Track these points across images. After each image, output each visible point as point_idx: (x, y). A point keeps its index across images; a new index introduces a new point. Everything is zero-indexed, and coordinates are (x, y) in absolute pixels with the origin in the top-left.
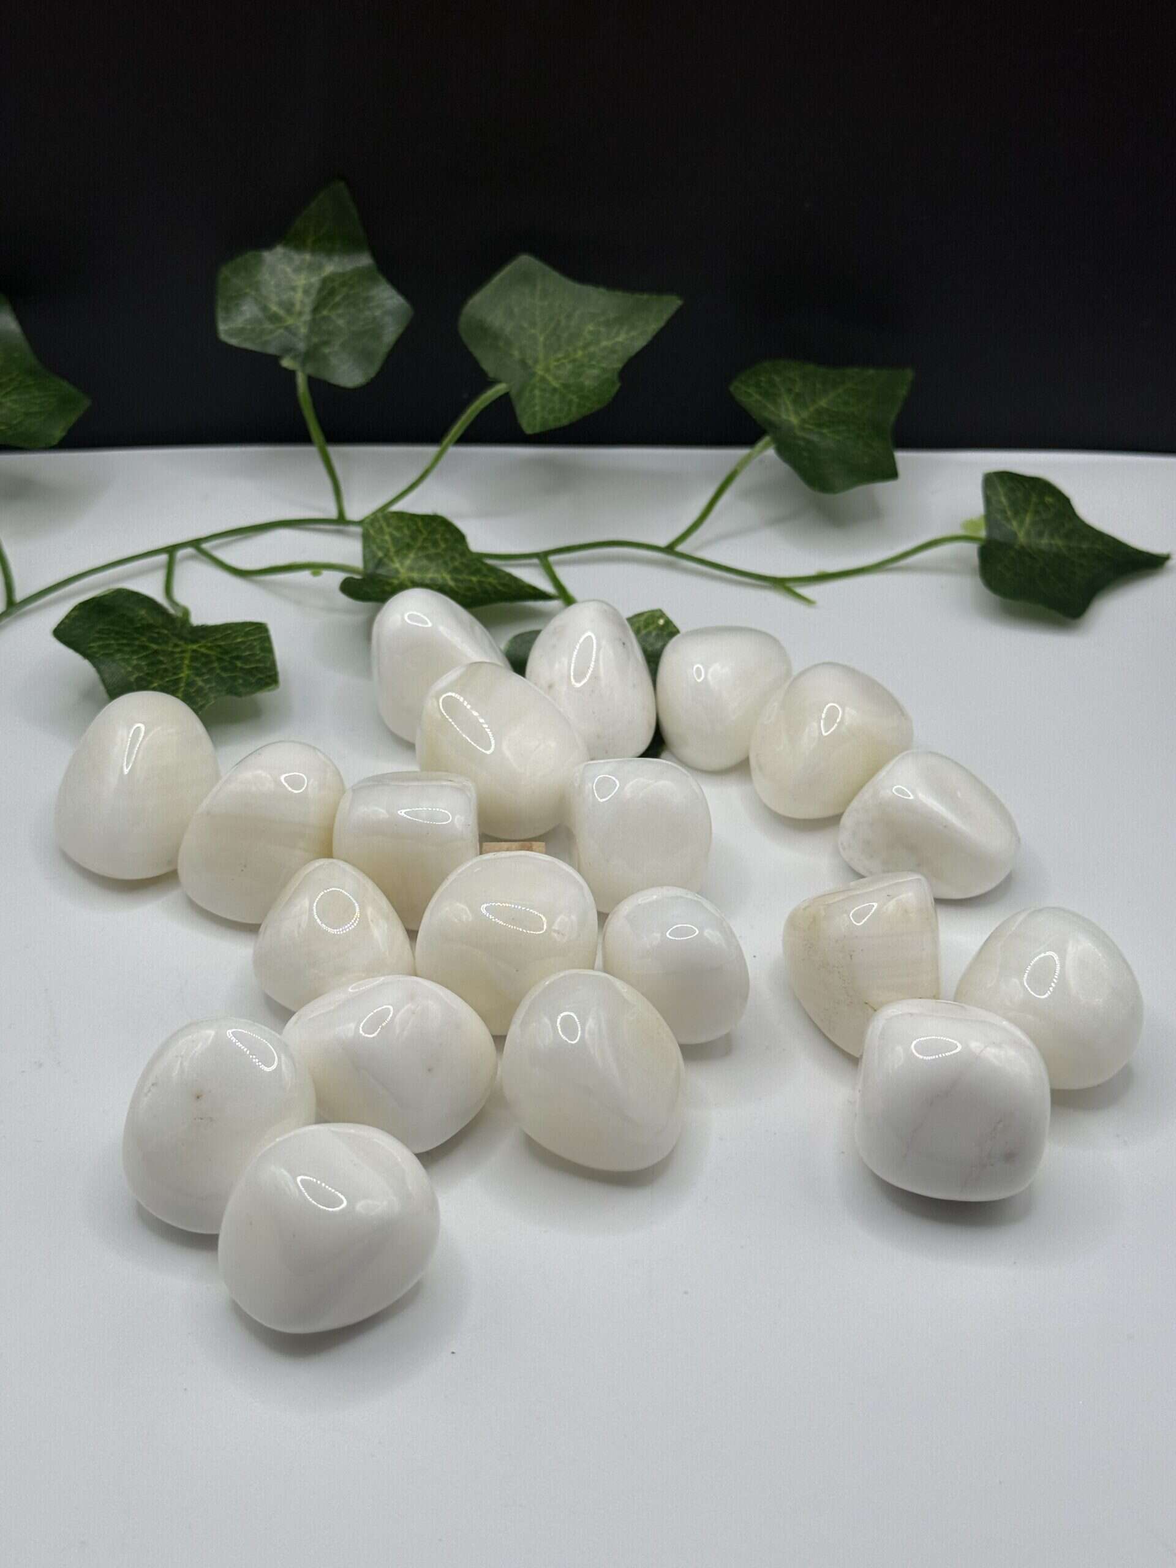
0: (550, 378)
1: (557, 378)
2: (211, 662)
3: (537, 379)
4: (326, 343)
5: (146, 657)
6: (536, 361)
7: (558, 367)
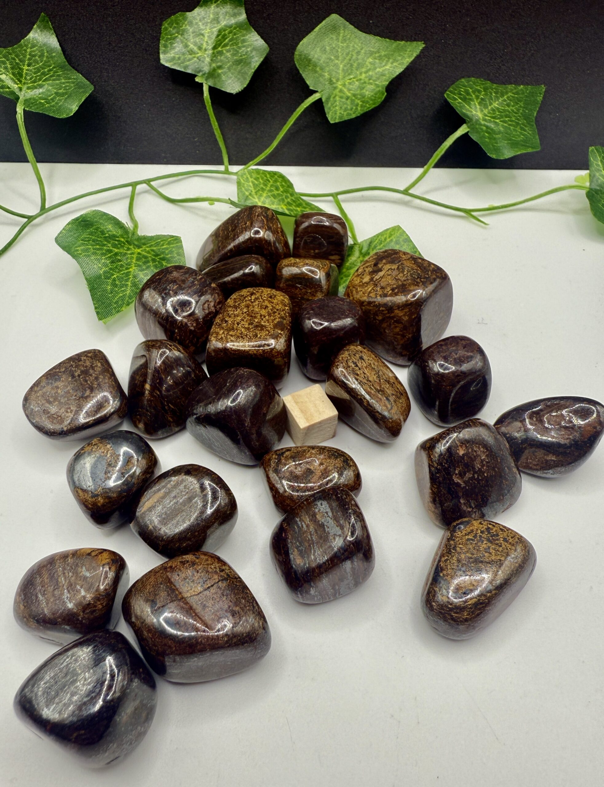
0: (345, 90)
1: (349, 90)
2: (148, 262)
3: (338, 90)
4: (220, 67)
5: (110, 257)
6: (338, 80)
7: (350, 83)
